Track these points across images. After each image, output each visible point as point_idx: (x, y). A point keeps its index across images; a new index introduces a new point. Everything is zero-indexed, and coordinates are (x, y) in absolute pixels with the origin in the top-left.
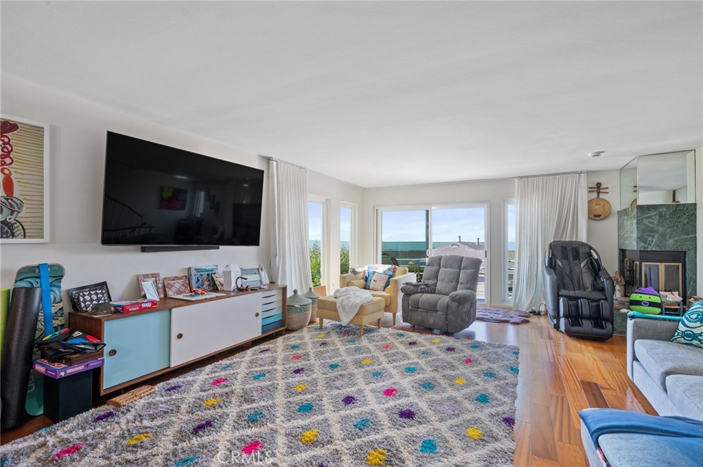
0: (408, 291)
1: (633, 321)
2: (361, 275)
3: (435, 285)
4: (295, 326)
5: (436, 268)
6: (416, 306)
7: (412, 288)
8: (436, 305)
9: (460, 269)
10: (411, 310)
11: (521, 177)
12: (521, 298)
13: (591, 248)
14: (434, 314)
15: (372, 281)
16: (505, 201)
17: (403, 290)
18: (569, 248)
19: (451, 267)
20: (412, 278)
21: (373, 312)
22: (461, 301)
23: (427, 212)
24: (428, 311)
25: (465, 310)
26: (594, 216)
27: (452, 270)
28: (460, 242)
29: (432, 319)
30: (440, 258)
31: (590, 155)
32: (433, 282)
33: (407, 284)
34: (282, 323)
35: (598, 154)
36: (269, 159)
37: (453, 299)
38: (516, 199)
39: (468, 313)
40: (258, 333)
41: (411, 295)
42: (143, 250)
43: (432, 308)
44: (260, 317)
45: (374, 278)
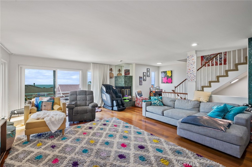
1: (145, 103)
6: (77, 113)
9: (86, 95)
10: (75, 115)
11: (93, 63)
13: (113, 86)
14: (86, 114)
15: (43, 106)
16: (87, 70)
18: (108, 86)
23: (54, 72)
24: (83, 114)
26: (111, 78)
27: (83, 96)
29: (85, 116)
30: (76, 92)
31: (119, 61)
35: (121, 61)
38: (91, 70)
41: (73, 109)
43: (86, 112)
45: (44, 104)
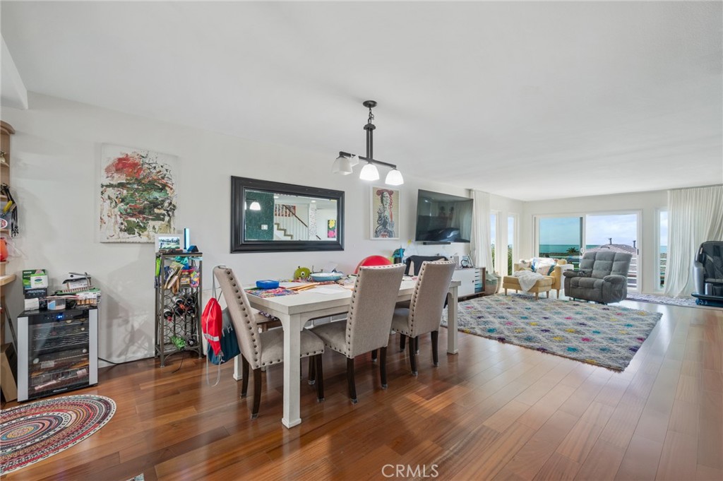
0: (569, 276)
2: (528, 265)
3: (591, 272)
4: (489, 293)
5: (591, 260)
6: (576, 285)
7: (572, 273)
8: (593, 284)
9: (613, 260)
10: (573, 288)
11: (674, 189)
12: (672, 289)
14: (591, 290)
16: (658, 208)
17: (564, 274)
19: (605, 260)
20: (571, 267)
21: (544, 286)
22: (614, 282)
23: (581, 218)
24: (586, 288)
25: (617, 288)
27: (606, 262)
28: (611, 244)
29: (589, 293)
30: (595, 254)
32: (590, 270)
33: (568, 270)
34: (483, 289)
36: (470, 191)
37: (607, 280)
38: (669, 208)
39: (620, 291)
40: (473, 292)
41: (571, 277)
42: (425, 244)
43: (591, 286)
44: (474, 283)
